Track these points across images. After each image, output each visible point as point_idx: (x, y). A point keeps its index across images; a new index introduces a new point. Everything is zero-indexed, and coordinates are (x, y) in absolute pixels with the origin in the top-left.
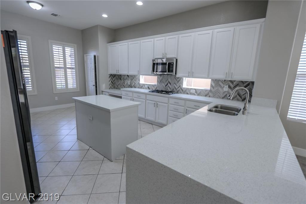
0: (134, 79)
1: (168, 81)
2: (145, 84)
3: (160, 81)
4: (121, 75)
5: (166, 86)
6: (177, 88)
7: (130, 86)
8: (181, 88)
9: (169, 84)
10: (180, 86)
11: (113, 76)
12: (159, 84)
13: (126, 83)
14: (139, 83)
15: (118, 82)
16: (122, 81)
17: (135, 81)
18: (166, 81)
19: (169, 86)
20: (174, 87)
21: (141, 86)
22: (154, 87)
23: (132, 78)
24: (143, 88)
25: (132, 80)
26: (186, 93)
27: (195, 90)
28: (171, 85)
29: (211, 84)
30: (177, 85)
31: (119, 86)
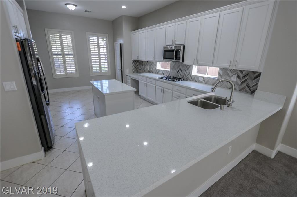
0: (152, 65)
1: (179, 68)
2: (160, 70)
3: (173, 68)
4: (142, 61)
5: (177, 72)
6: (187, 75)
7: (149, 72)
8: (190, 76)
9: (180, 71)
10: (190, 73)
11: (136, 62)
12: (172, 70)
13: (146, 68)
14: (156, 69)
15: (141, 67)
16: (144, 66)
17: (153, 67)
18: (178, 68)
19: (179, 73)
20: (184, 73)
21: (157, 71)
22: (167, 73)
23: (151, 64)
24: (159, 74)
25: (150, 65)
26: (195, 80)
27: (203, 78)
28: (182, 71)
29: (219, 72)
30: (187, 72)
31: (141, 71)
